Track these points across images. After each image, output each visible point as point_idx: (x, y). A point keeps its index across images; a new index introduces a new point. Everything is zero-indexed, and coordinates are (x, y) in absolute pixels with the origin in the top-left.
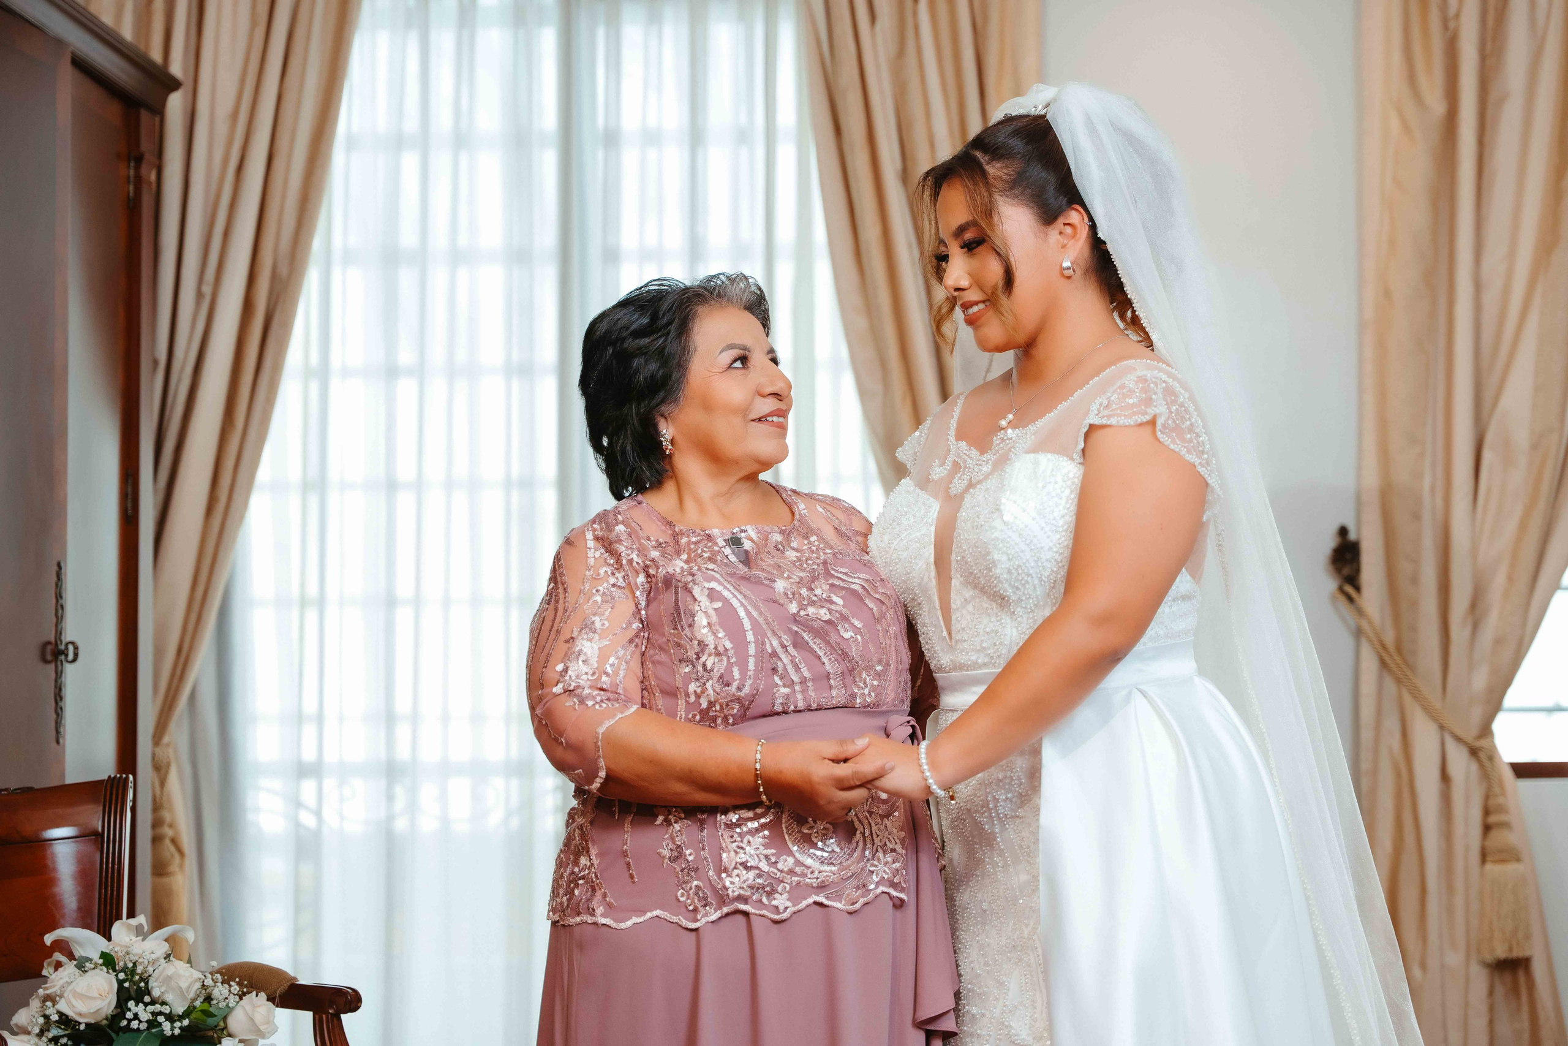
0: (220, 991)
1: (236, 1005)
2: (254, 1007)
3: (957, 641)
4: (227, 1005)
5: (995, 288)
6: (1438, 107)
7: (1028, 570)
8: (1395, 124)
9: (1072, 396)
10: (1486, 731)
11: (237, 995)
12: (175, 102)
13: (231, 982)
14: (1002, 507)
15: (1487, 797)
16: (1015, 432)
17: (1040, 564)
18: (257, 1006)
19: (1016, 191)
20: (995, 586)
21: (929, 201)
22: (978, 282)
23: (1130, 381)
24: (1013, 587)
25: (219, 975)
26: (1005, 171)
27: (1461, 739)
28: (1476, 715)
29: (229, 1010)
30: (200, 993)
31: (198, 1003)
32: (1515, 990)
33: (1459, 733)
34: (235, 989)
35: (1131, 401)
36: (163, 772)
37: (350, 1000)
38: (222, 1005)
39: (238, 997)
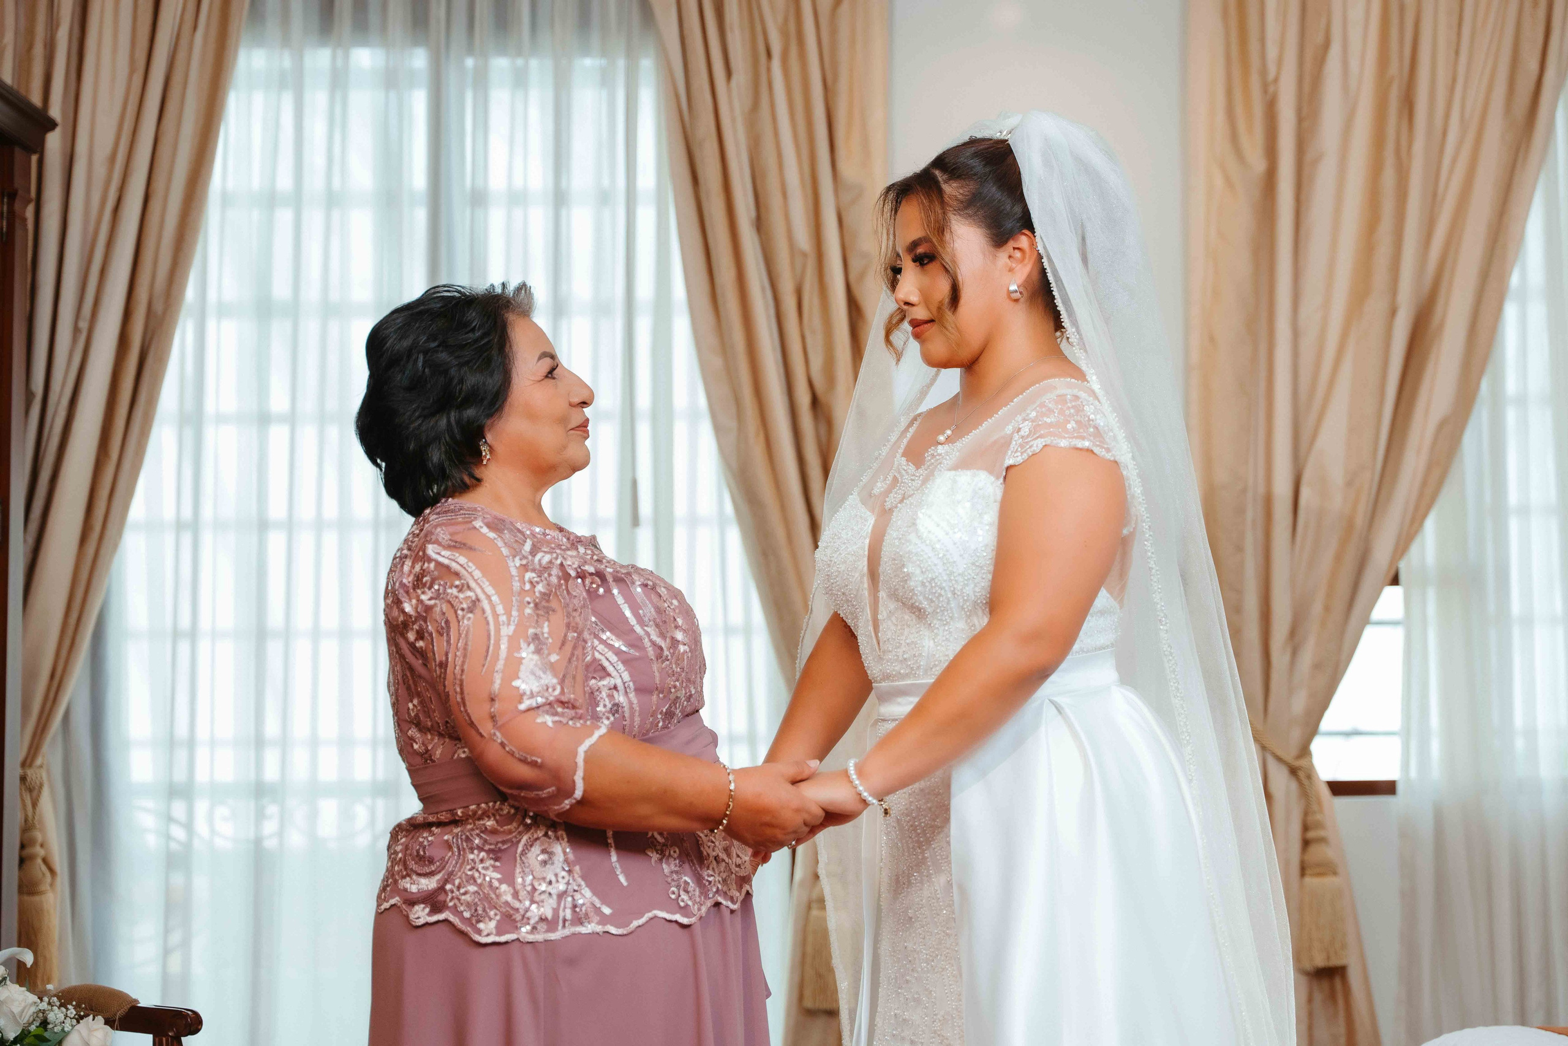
0: (56, 1015)
1: (72, 1029)
2: (90, 1031)
3: (884, 652)
4: (63, 1030)
5: (941, 303)
6: (1259, 165)
7: (941, 583)
8: (1219, 181)
9: (997, 414)
10: (1305, 751)
11: (73, 1018)
12: (54, 141)
13: (68, 1006)
14: (918, 521)
15: (1306, 814)
16: (945, 448)
17: (952, 578)
18: (95, 1028)
19: (970, 212)
20: (911, 598)
21: (889, 214)
22: (926, 300)
23: (1049, 399)
24: (927, 599)
25: (55, 998)
26: (961, 191)
27: (1281, 759)
28: (1296, 735)
29: (64, 1034)
30: (37, 1016)
31: (33, 1028)
32: (1332, 996)
33: (1279, 753)
34: (71, 1013)
35: (1048, 420)
36: (35, 793)
37: (191, 1023)
38: (57, 1029)
39: (75, 1021)
